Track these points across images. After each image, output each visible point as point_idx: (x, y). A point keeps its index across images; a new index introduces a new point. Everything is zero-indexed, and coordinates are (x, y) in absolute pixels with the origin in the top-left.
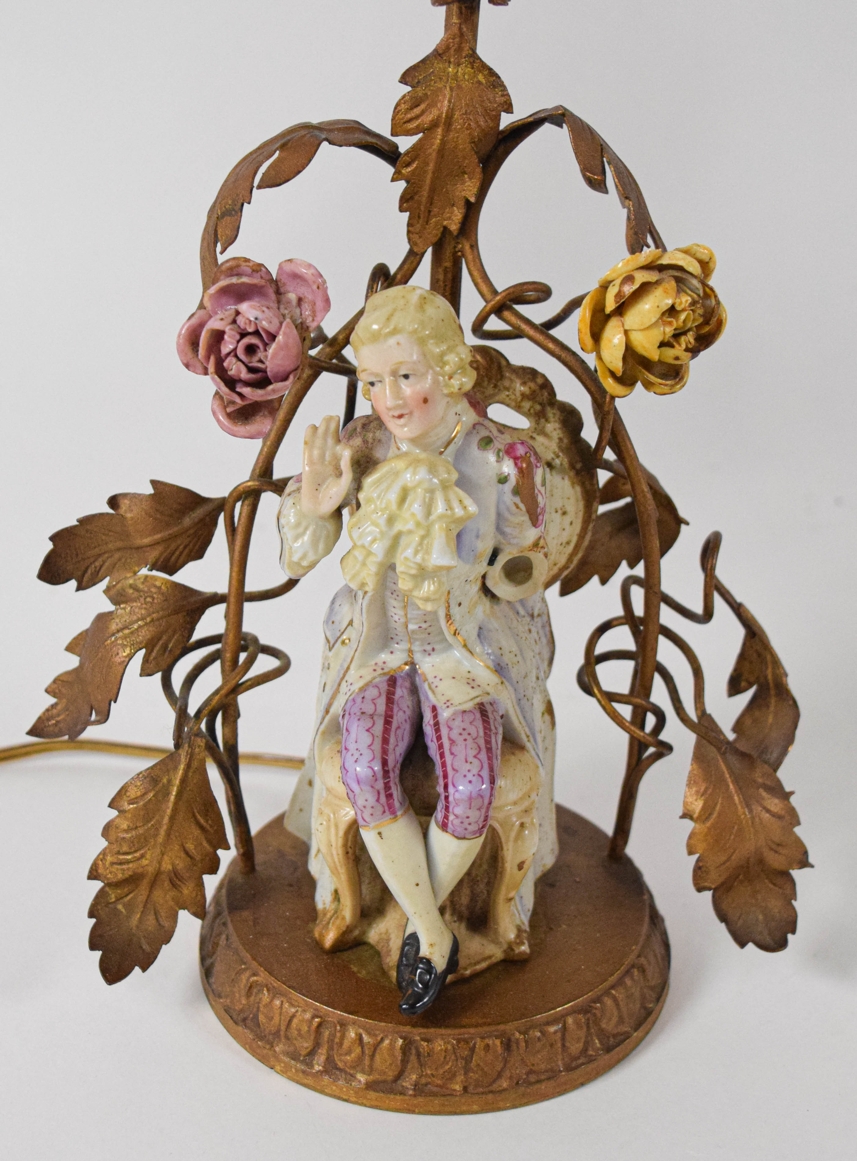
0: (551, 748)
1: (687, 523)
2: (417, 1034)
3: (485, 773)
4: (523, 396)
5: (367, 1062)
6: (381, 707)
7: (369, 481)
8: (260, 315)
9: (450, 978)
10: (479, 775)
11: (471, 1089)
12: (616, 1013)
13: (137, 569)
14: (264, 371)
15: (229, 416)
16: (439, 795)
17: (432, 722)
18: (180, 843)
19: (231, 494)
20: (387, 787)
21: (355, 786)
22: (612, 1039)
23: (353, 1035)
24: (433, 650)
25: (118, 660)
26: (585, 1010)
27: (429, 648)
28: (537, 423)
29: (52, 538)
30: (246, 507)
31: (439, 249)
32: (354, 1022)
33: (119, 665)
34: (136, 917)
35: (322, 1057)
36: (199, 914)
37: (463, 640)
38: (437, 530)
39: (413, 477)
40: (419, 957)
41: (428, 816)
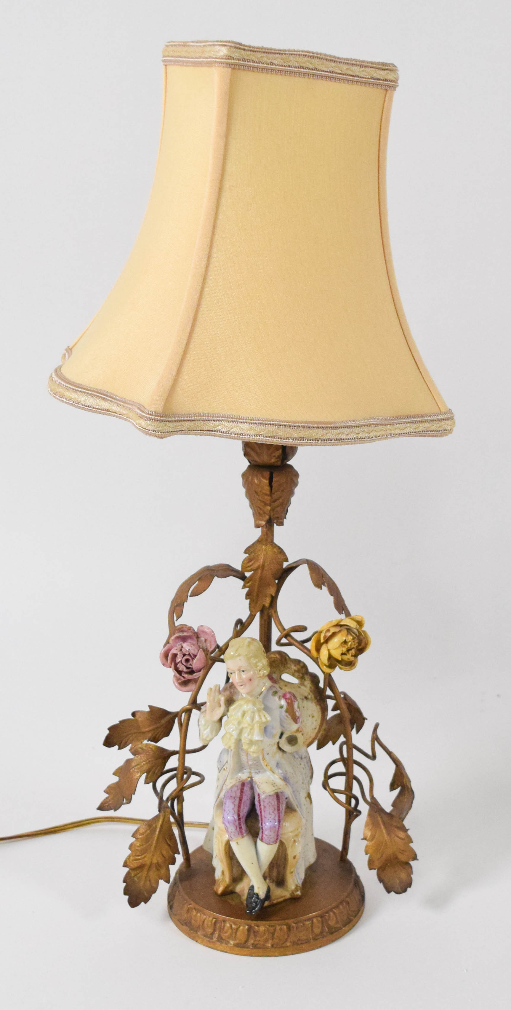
0: (310, 812)
1: (367, 719)
2: (253, 923)
3: (277, 818)
4: (295, 671)
5: (234, 936)
6: (238, 794)
7: (231, 708)
8: (191, 649)
9: (266, 903)
10: (274, 819)
11: (275, 946)
12: (335, 919)
13: (142, 741)
14: (192, 668)
15: (179, 683)
16: (260, 827)
17: (258, 800)
18: (160, 851)
19: (181, 710)
20: (240, 824)
21: (228, 825)
22: (333, 929)
23: (228, 925)
24: (259, 772)
25: (135, 777)
26: (322, 916)
27: (257, 771)
28: (301, 681)
29: (109, 729)
30: (186, 716)
31: (262, 612)
32: (229, 920)
33: (136, 779)
34: (142, 883)
35: (216, 935)
36: (168, 881)
37: (271, 768)
38: (256, 727)
39: (247, 707)
40: (254, 894)
41: (257, 837)
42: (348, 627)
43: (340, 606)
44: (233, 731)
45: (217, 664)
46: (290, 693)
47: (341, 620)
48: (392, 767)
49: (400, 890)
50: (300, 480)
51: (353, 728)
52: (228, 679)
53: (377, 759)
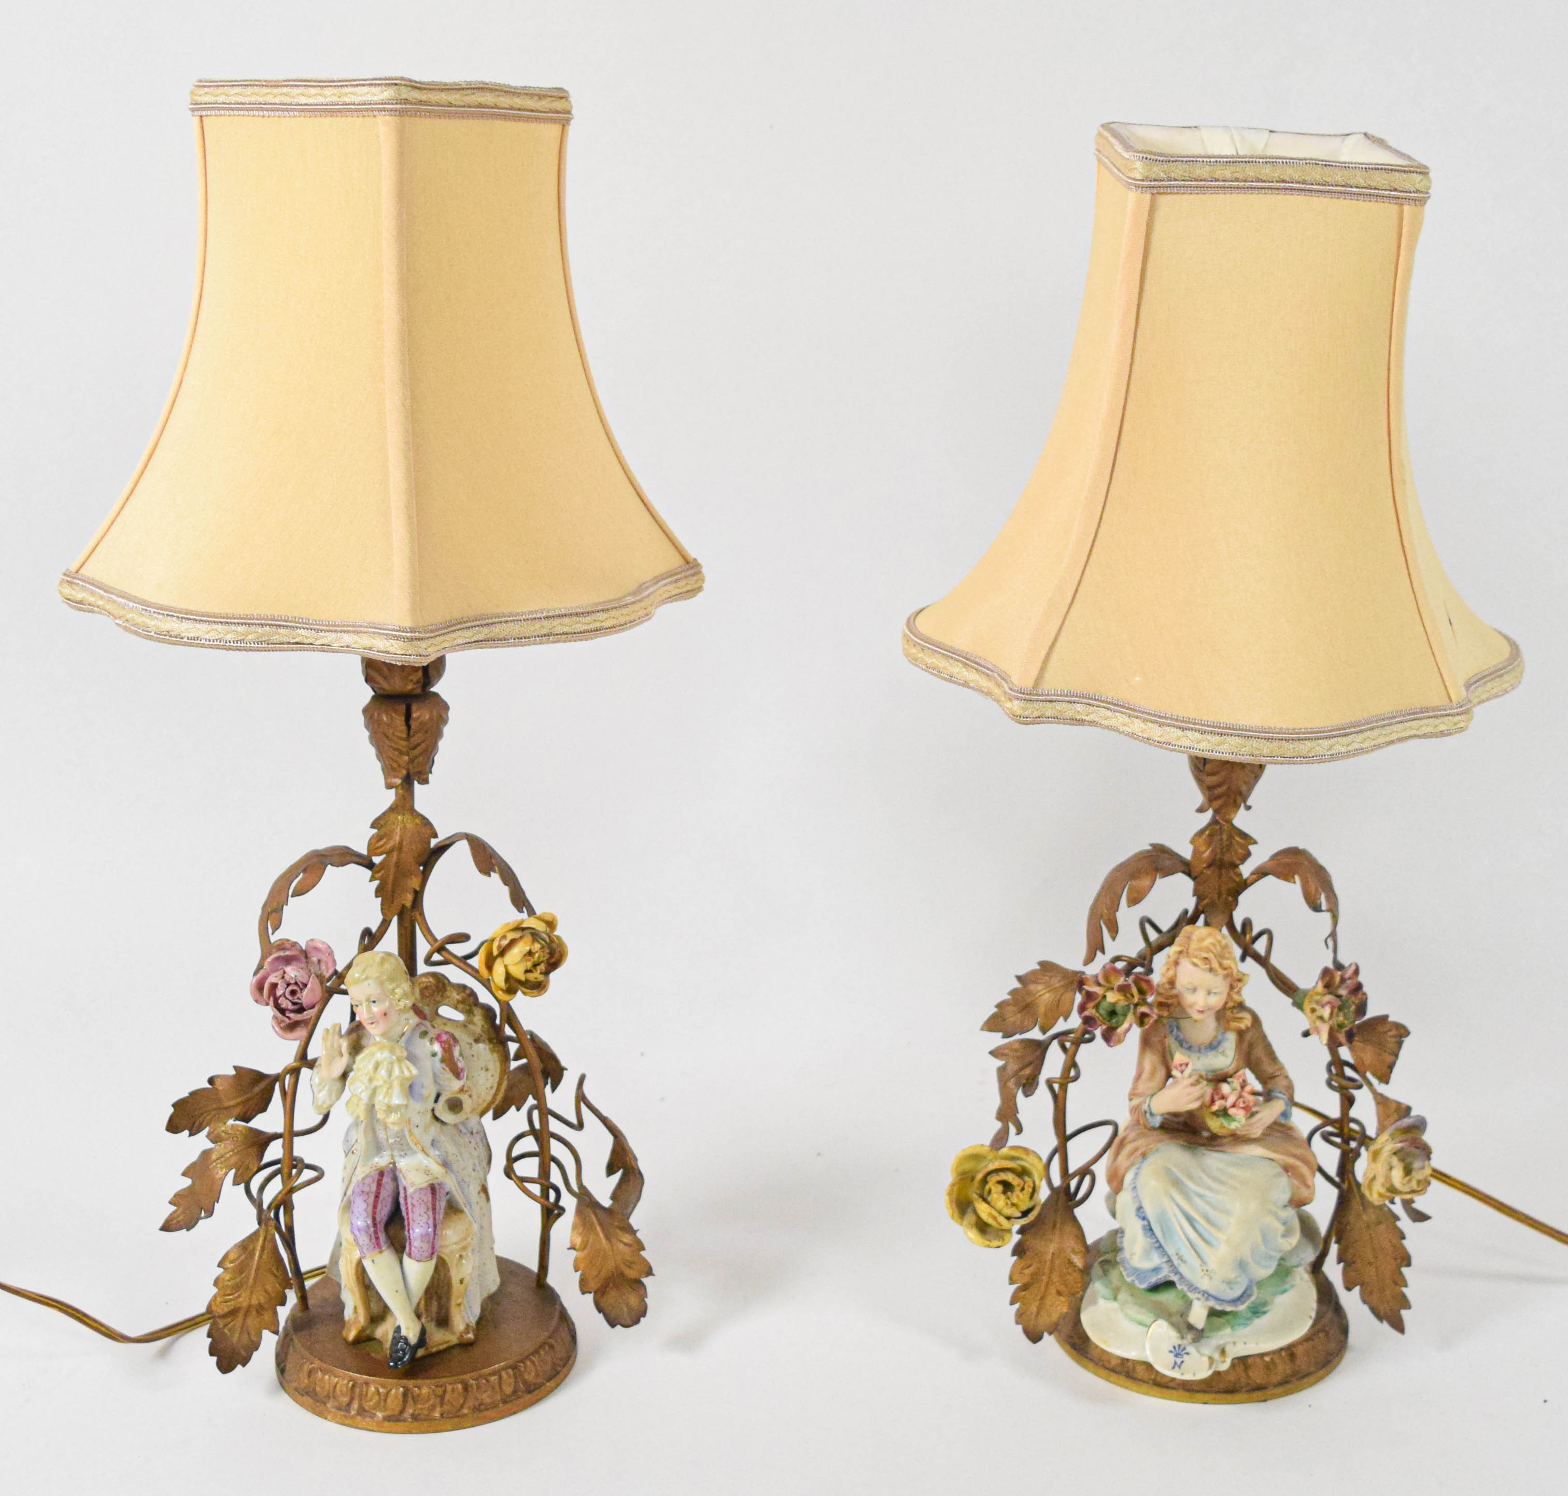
0: (487, 1214)
1: (566, 1069)
2: (410, 1383)
3: (431, 1222)
4: (458, 1002)
5: (382, 1404)
6: (374, 1187)
7: (359, 1058)
8: (298, 974)
9: (420, 1353)
10: (427, 1223)
11: (445, 1415)
12: (533, 1369)
13: (226, 1121)
14: (301, 1004)
15: (281, 1028)
16: (406, 1236)
17: (403, 1196)
18: (262, 1286)
19: (283, 1071)
20: (376, 1232)
21: (357, 1233)
22: (532, 1387)
23: (373, 1389)
24: (405, 1154)
25: (218, 1177)
26: (514, 1367)
27: (402, 1153)
28: (468, 1017)
29: (173, 1106)
30: (291, 1078)
31: (401, 916)
32: (374, 1381)
33: (220, 1179)
34: (237, 1335)
35: (355, 1405)
36: (276, 1332)
37: (423, 1148)
38: (396, 1084)
39: (382, 1055)
40: (401, 1337)
41: (403, 1252)
42: (532, 931)
43: (519, 900)
44: (362, 1092)
45: (336, 997)
46: (447, 1033)
47: (522, 921)
48: (608, 1141)
49: (630, 1322)
50: (450, 714)
51: (547, 1084)
52: (353, 1015)
53: (584, 1130)
